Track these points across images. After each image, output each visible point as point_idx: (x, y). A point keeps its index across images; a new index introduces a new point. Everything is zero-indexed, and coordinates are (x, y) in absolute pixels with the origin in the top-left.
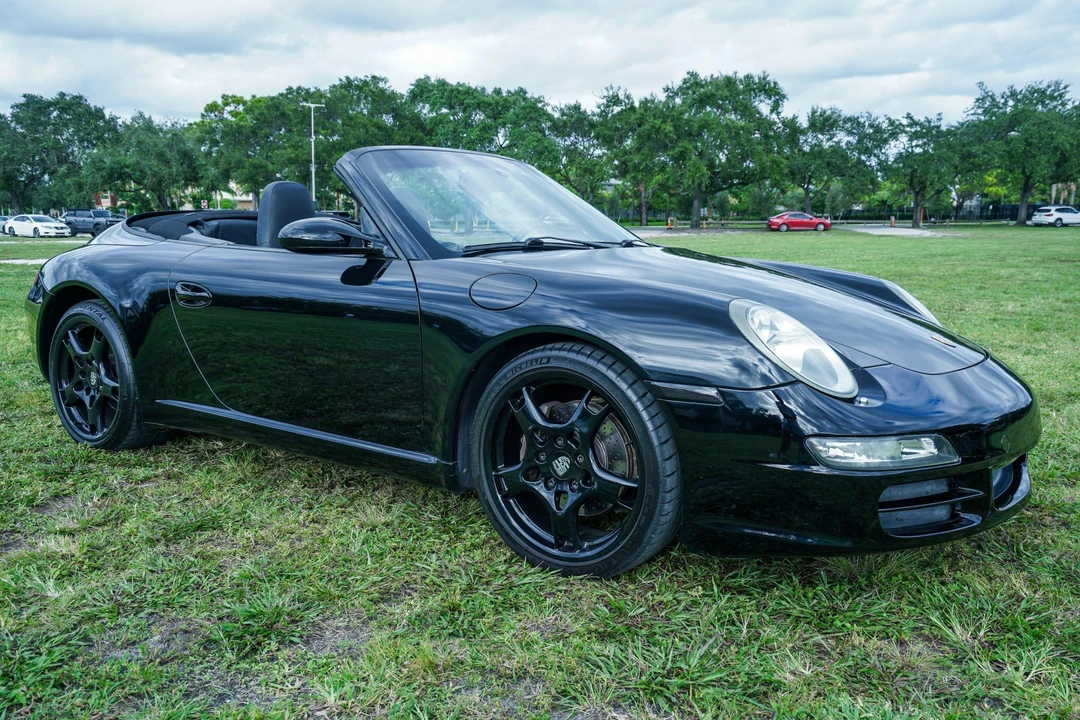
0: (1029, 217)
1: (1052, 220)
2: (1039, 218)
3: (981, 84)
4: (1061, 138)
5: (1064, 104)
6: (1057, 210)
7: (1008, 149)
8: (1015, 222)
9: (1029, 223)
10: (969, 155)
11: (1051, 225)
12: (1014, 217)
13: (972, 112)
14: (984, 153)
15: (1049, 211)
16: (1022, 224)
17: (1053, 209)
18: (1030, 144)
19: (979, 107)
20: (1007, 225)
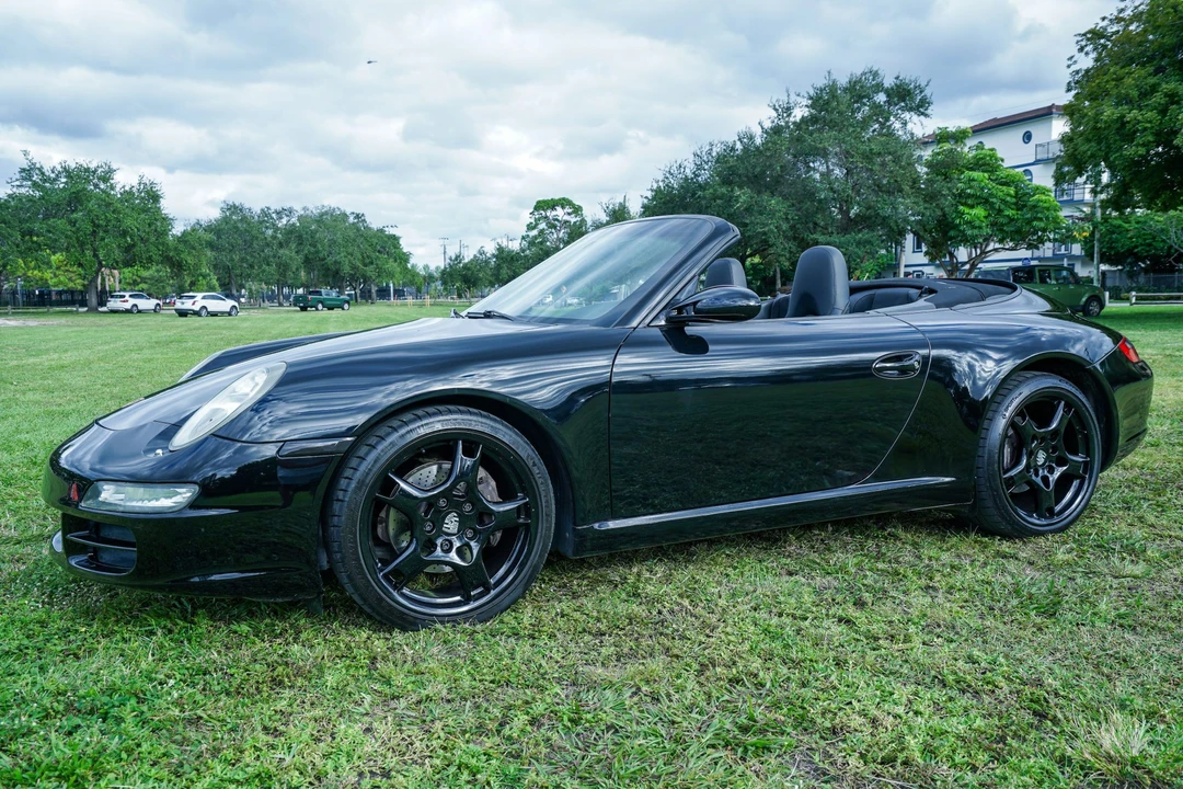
0: (102, 303)
1: (128, 306)
2: (113, 304)
3: (26, 153)
4: (129, 222)
5: (112, 188)
6: (131, 296)
7: (74, 229)
8: (86, 309)
9: (104, 309)
10: (31, 233)
11: (128, 311)
12: (83, 303)
13: (18, 183)
14: (49, 232)
15: (124, 296)
16: (93, 310)
17: (127, 294)
18: (95, 225)
19: (24, 179)
20: (77, 312)
